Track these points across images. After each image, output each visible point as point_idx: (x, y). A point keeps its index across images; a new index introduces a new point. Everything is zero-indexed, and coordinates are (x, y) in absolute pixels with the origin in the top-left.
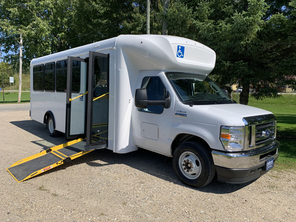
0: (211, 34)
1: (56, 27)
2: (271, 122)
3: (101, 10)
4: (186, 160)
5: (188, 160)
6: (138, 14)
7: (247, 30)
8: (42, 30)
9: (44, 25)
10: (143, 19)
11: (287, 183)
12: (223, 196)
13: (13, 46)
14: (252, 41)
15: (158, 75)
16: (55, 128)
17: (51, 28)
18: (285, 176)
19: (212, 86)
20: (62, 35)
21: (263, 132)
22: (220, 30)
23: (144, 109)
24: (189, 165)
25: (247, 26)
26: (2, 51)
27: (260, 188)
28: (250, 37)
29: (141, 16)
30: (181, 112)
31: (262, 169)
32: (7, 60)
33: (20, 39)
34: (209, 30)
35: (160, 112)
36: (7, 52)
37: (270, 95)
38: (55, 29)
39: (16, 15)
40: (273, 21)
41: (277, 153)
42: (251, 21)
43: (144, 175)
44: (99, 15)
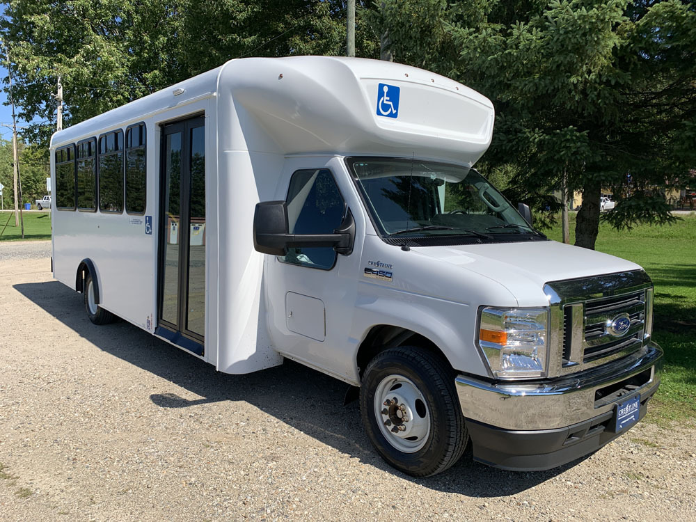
0: (491, 60)
1: (141, 56)
2: (633, 293)
3: (241, 12)
4: (391, 399)
5: (395, 398)
6: (326, 20)
7: (584, 44)
8: (107, 66)
9: (110, 53)
10: (339, 32)
11: (679, 463)
12: (486, 504)
13: (43, 106)
14: (599, 75)
15: (327, 165)
16: (99, 303)
17: (128, 61)
18: (677, 442)
19: (485, 194)
20: (155, 77)
21: (609, 322)
22: (514, 47)
23: (298, 257)
24: (399, 414)
25: (584, 34)
26: (19, 116)
27: (599, 480)
28: (595, 65)
29: (335, 23)
30: (378, 265)
31: (604, 427)
32: (30, 138)
33: (57, 87)
34: (486, 49)
35: (328, 264)
36: (29, 118)
37: (650, 216)
38: (138, 61)
39: (47, 31)
40: (656, 18)
41: (651, 380)
42: (594, 20)
43: (286, 434)
44: (234, 24)
